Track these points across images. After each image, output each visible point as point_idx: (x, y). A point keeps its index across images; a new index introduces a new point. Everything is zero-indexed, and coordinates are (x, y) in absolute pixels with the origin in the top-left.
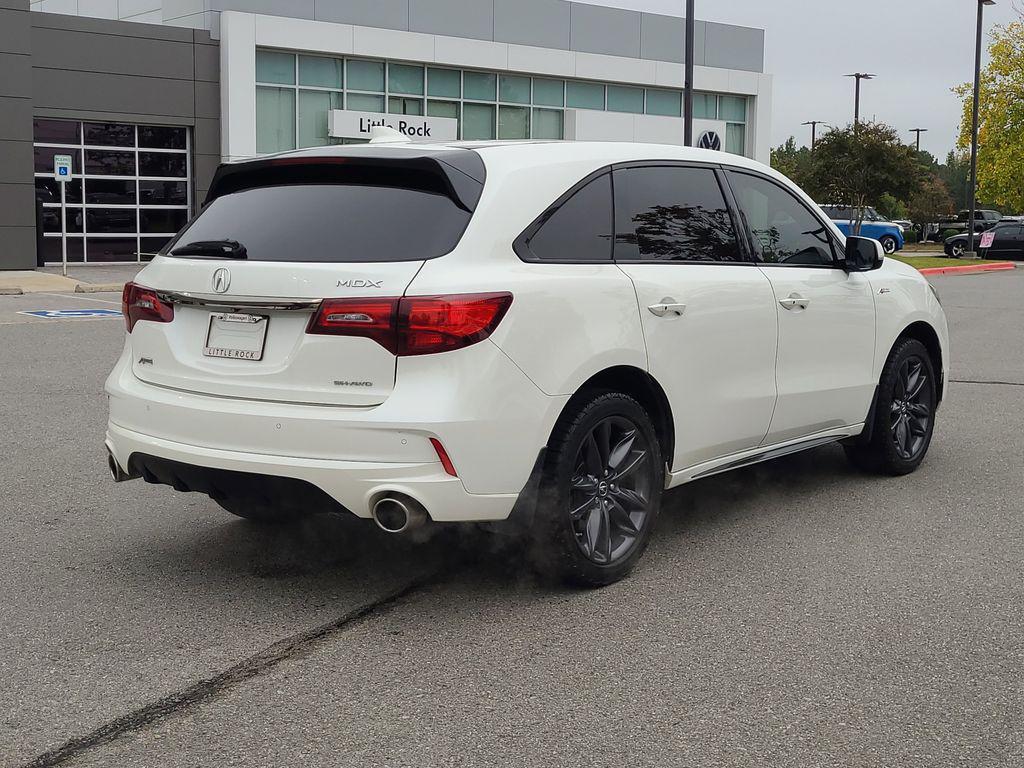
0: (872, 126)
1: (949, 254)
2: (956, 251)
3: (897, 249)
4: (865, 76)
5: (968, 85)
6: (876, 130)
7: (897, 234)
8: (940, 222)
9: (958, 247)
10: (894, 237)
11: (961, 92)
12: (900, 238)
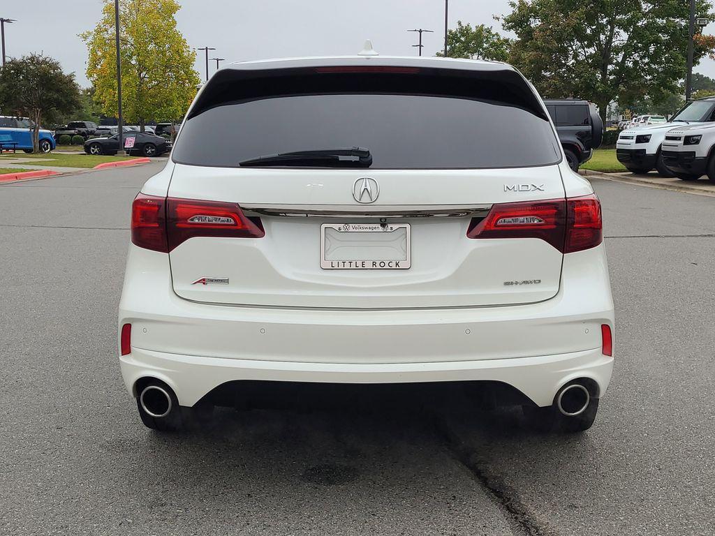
0: (41, 59)
1: (88, 152)
2: (93, 151)
3: (51, 149)
4: (8, 21)
5: (89, 33)
6: (44, 62)
7: (50, 138)
8: (57, 129)
9: (94, 147)
10: (48, 140)
11: (85, 38)
12: (54, 141)
